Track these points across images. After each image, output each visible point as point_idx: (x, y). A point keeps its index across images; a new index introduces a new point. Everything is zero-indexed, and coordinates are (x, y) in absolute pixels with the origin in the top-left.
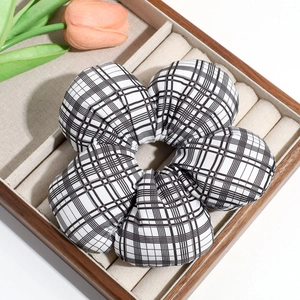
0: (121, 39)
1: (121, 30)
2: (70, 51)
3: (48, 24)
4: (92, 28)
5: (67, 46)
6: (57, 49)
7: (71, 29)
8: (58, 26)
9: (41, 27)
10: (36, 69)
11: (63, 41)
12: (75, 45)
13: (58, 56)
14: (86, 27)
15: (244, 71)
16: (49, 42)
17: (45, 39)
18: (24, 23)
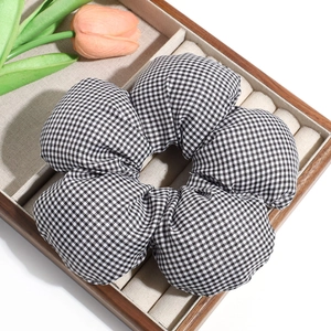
0: (133, 47)
1: (132, 38)
2: (79, 60)
3: (55, 32)
4: (102, 36)
5: (76, 55)
6: (65, 58)
7: (80, 37)
8: (67, 34)
9: (49, 35)
10: (43, 79)
11: (71, 50)
12: (85, 54)
13: (66, 65)
14: (97, 35)
15: (262, 79)
16: (57, 51)
17: (53, 48)
18: (31, 32)
